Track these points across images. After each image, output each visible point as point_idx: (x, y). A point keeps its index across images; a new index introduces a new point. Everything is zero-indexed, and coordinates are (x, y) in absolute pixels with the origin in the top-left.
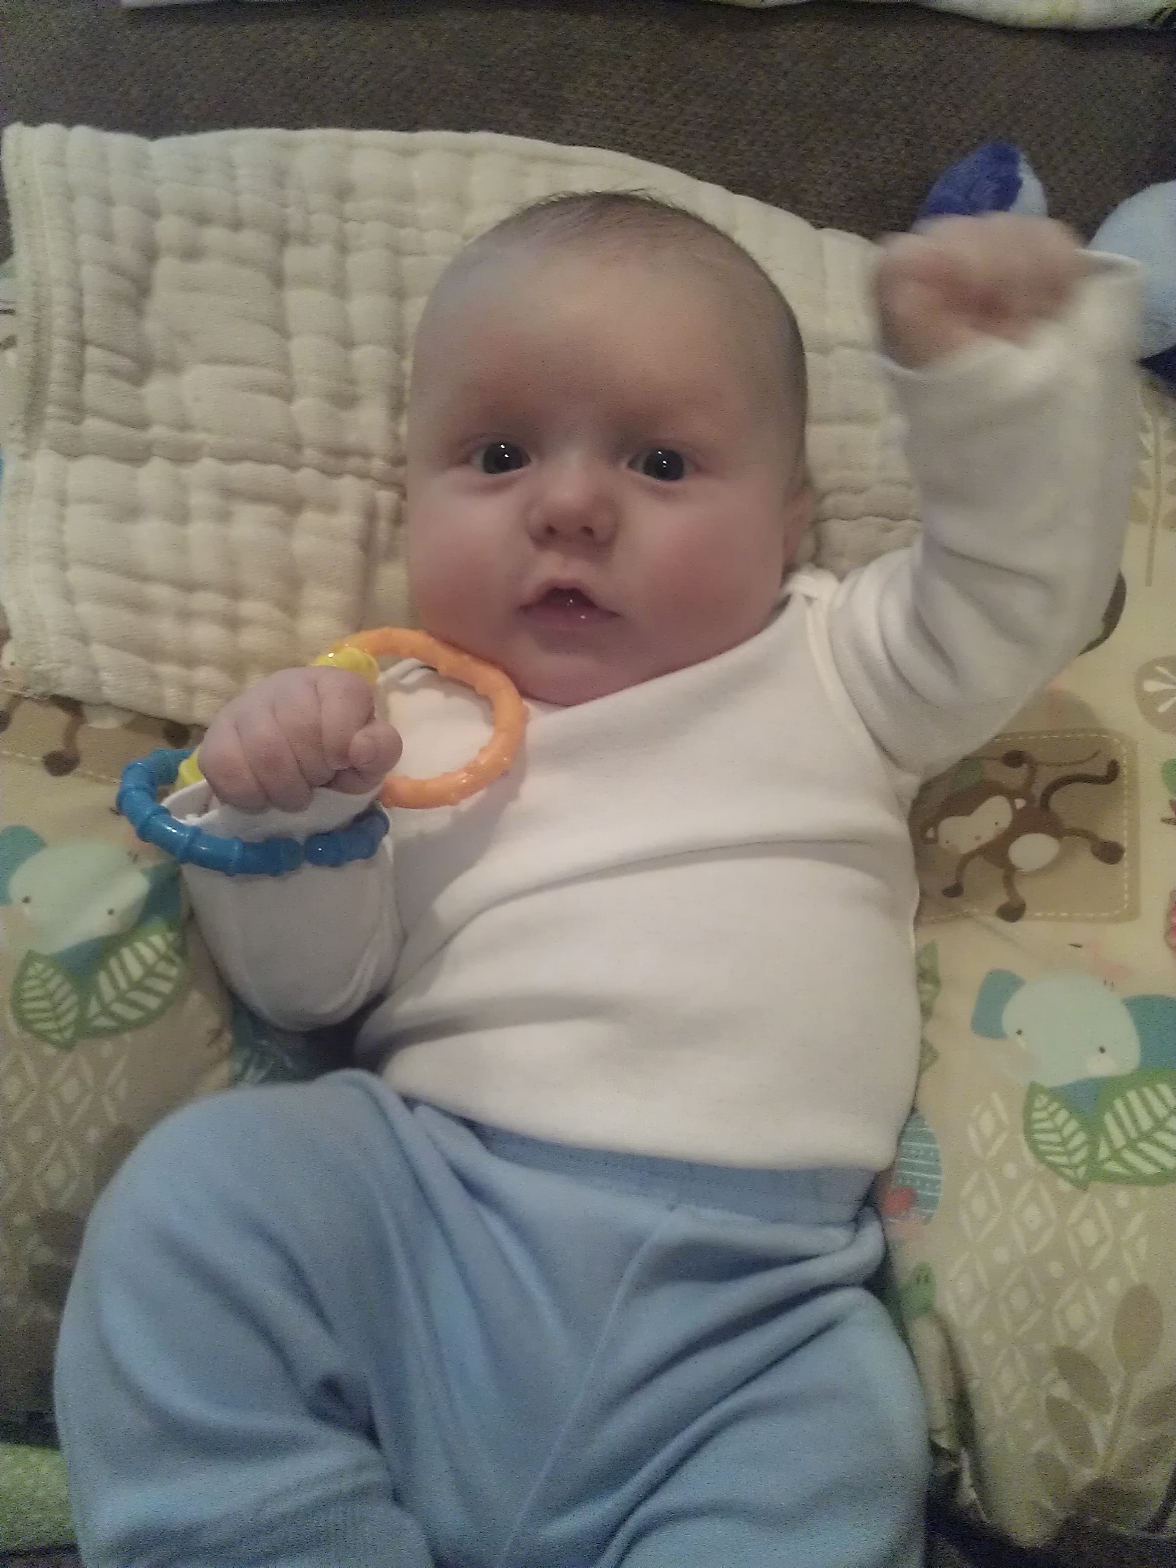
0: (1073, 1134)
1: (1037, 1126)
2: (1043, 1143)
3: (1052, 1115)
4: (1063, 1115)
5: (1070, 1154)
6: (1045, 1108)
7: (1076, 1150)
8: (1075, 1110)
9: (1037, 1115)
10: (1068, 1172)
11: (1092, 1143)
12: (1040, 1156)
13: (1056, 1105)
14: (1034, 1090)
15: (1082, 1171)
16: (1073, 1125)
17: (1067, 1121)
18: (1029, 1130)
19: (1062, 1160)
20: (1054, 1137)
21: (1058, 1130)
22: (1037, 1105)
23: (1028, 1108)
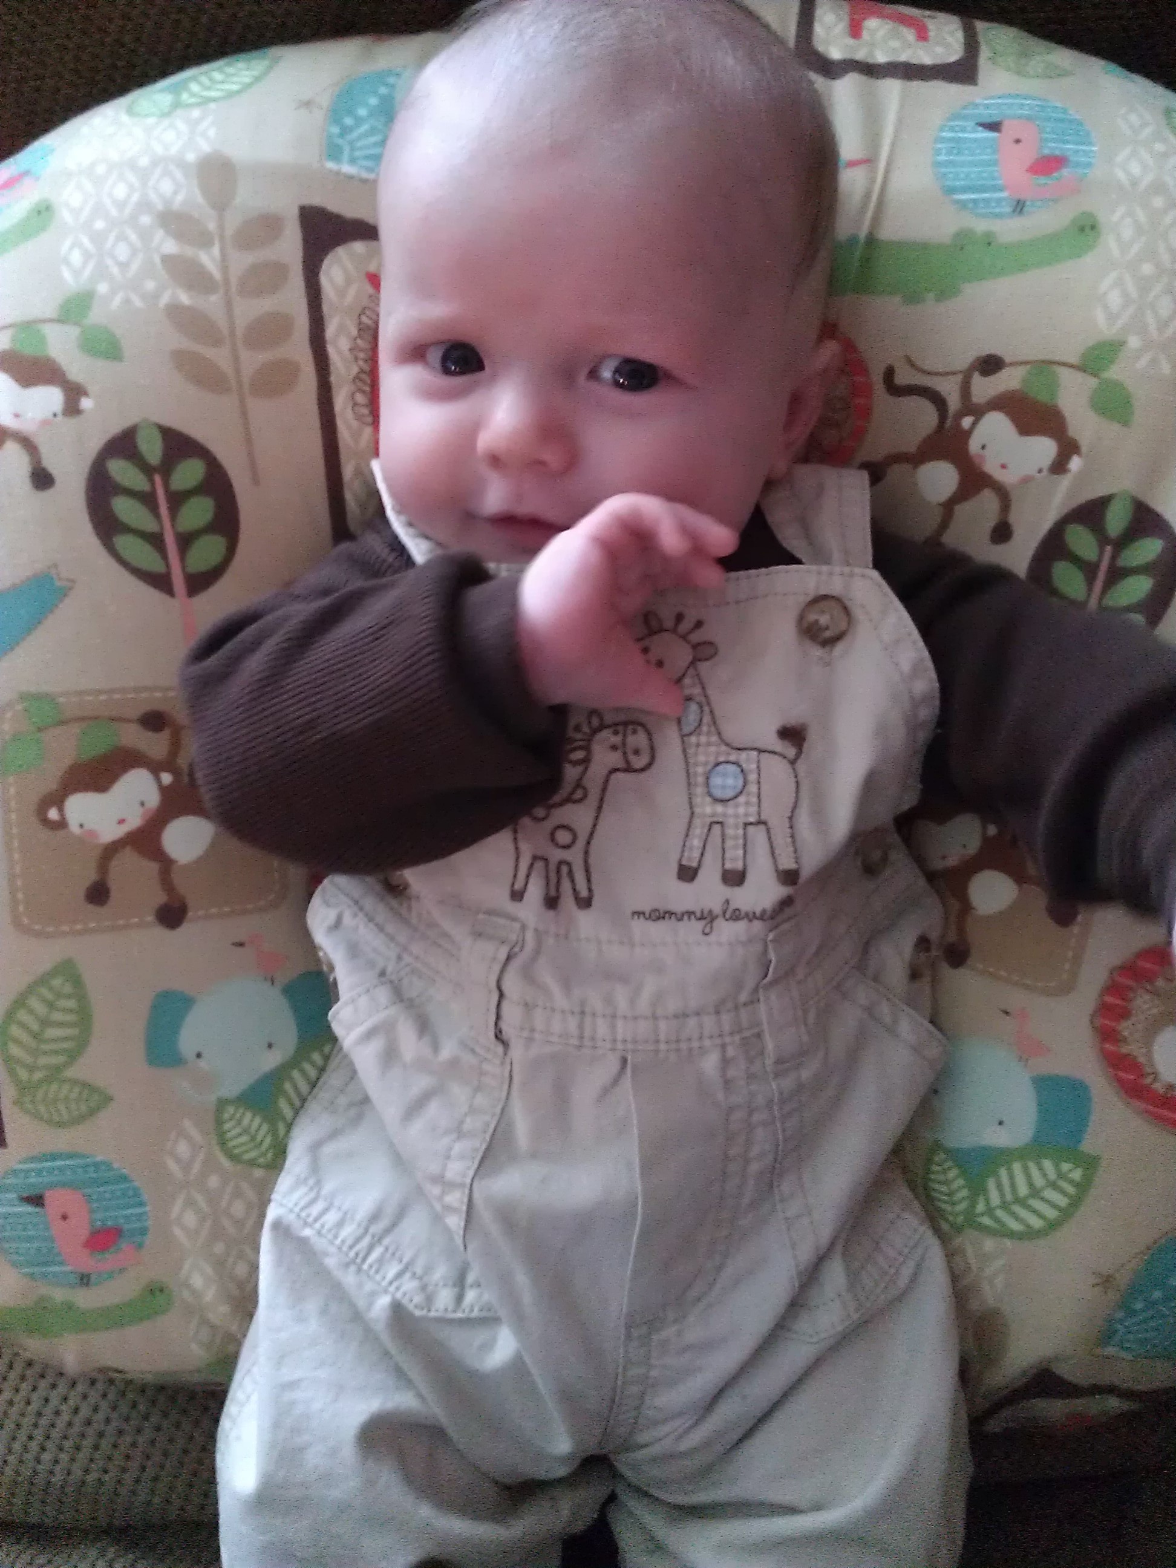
0: (960, 1188)
2: (936, 1191)
3: (946, 1171)
4: (953, 1172)
5: (953, 1203)
6: (941, 1164)
8: (964, 1171)
10: (950, 1217)
11: (973, 1198)
12: (930, 1200)
15: (960, 1218)
16: (961, 1181)
17: (957, 1177)
19: (947, 1207)
20: (944, 1189)
21: (946, 1184)
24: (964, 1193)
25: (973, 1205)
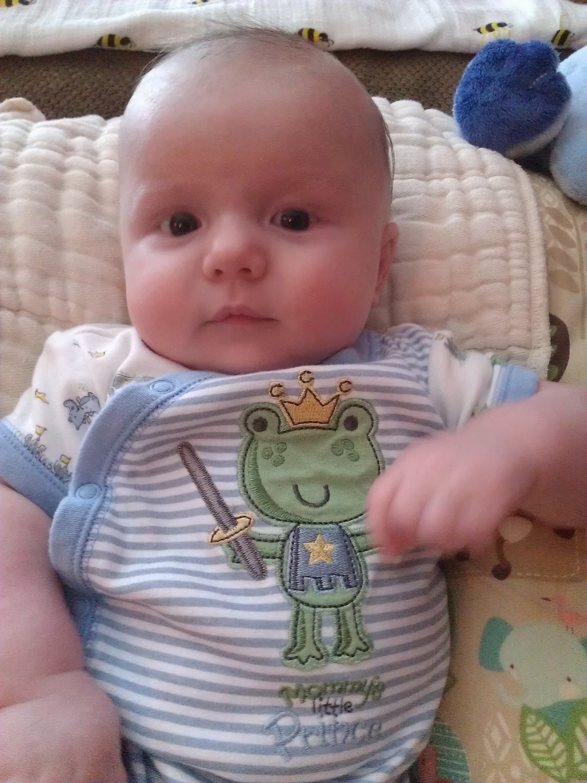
0: (556, 743)
1: (531, 738)
2: (536, 751)
3: (540, 730)
4: (546, 730)
5: (554, 759)
6: (533, 725)
7: (559, 755)
8: (554, 726)
9: (529, 730)
10: (556, 773)
11: (569, 750)
12: (534, 760)
13: (541, 723)
14: (526, 711)
15: (564, 773)
16: (554, 737)
17: (550, 734)
18: (525, 743)
19: (549, 764)
20: (543, 747)
21: (544, 741)
22: (529, 722)
23: (523, 725)
24: (560, 747)
25: (571, 757)
